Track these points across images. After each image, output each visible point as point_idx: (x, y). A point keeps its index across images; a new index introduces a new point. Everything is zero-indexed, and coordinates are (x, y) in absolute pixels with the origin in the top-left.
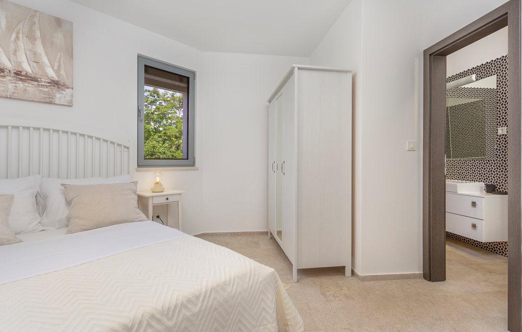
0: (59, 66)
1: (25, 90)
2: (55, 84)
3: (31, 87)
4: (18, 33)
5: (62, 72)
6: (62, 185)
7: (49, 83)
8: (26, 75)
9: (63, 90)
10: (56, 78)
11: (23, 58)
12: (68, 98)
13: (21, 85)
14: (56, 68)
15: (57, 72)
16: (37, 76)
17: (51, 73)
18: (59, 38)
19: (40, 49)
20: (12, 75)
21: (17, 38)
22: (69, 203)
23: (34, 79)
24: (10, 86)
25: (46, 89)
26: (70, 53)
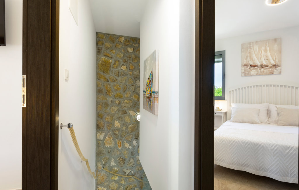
0: (276, 58)
1: (264, 71)
2: (274, 66)
3: (265, 70)
4: (261, 51)
5: (277, 60)
6: (276, 107)
7: (272, 66)
8: (264, 66)
9: (277, 68)
10: (274, 64)
11: (263, 59)
12: (279, 71)
13: (262, 69)
14: (274, 59)
15: (275, 61)
16: (267, 65)
18: (276, 47)
19: (269, 54)
20: (260, 67)
21: (261, 53)
22: (278, 114)
23: (267, 66)
24: (259, 71)
25: (271, 69)
26: (280, 52)
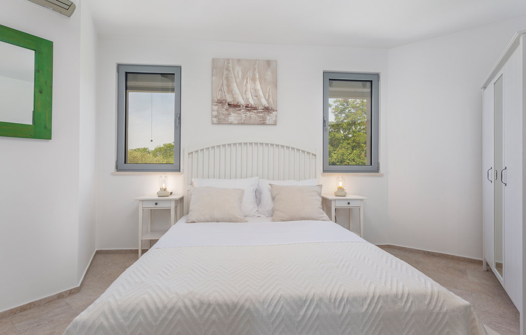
0: (269, 96)
1: (250, 117)
2: (267, 109)
3: (253, 114)
4: (247, 79)
5: (271, 100)
6: (270, 184)
7: (263, 109)
8: (251, 107)
9: (271, 113)
10: (267, 105)
11: (249, 95)
12: (274, 119)
13: (248, 114)
14: (267, 98)
15: (268, 100)
16: (256, 106)
17: (264, 102)
18: (269, 75)
19: (258, 87)
20: (244, 108)
21: (247, 82)
22: (273, 199)
23: (255, 109)
24: (243, 116)
25: (261, 115)
26: (275, 85)
